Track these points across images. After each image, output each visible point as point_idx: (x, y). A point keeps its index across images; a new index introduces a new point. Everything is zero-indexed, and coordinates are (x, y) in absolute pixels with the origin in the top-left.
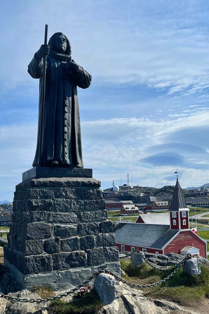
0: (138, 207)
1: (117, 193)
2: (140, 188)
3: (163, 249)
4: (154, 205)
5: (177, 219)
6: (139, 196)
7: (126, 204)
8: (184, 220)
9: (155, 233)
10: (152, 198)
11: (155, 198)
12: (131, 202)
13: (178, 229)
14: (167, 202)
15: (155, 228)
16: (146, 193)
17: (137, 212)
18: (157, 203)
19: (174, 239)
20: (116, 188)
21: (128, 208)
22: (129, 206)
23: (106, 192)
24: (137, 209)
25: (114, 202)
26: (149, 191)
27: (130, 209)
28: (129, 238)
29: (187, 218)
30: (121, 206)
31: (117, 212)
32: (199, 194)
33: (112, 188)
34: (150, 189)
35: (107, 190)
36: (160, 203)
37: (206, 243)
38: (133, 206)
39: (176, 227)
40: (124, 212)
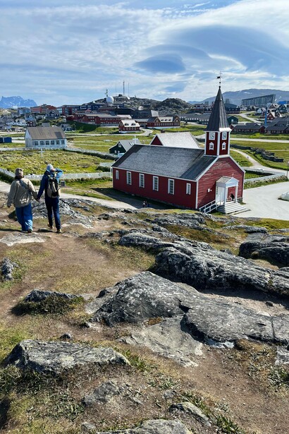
0: (139, 123)
1: (111, 105)
2: (138, 99)
3: (197, 180)
4: (157, 121)
5: (215, 142)
6: (137, 110)
7: (124, 119)
8: (224, 144)
9: (184, 159)
10: (154, 113)
11: (157, 112)
12: (129, 116)
13: (216, 155)
14: (172, 118)
15: (183, 153)
16: (145, 106)
17: (138, 129)
18: (160, 119)
19: (211, 168)
20: (110, 98)
21: (128, 125)
22: (129, 122)
23: (98, 103)
24: (138, 125)
25: (110, 116)
26: (149, 105)
27: (130, 126)
28: (149, 164)
29: (227, 141)
30: (119, 121)
31: (114, 129)
32: (205, 110)
33: (105, 99)
34: (149, 101)
35: (98, 100)
36: (164, 118)
37: (245, 172)
38: (133, 121)
39: (214, 153)
40: (122, 128)
